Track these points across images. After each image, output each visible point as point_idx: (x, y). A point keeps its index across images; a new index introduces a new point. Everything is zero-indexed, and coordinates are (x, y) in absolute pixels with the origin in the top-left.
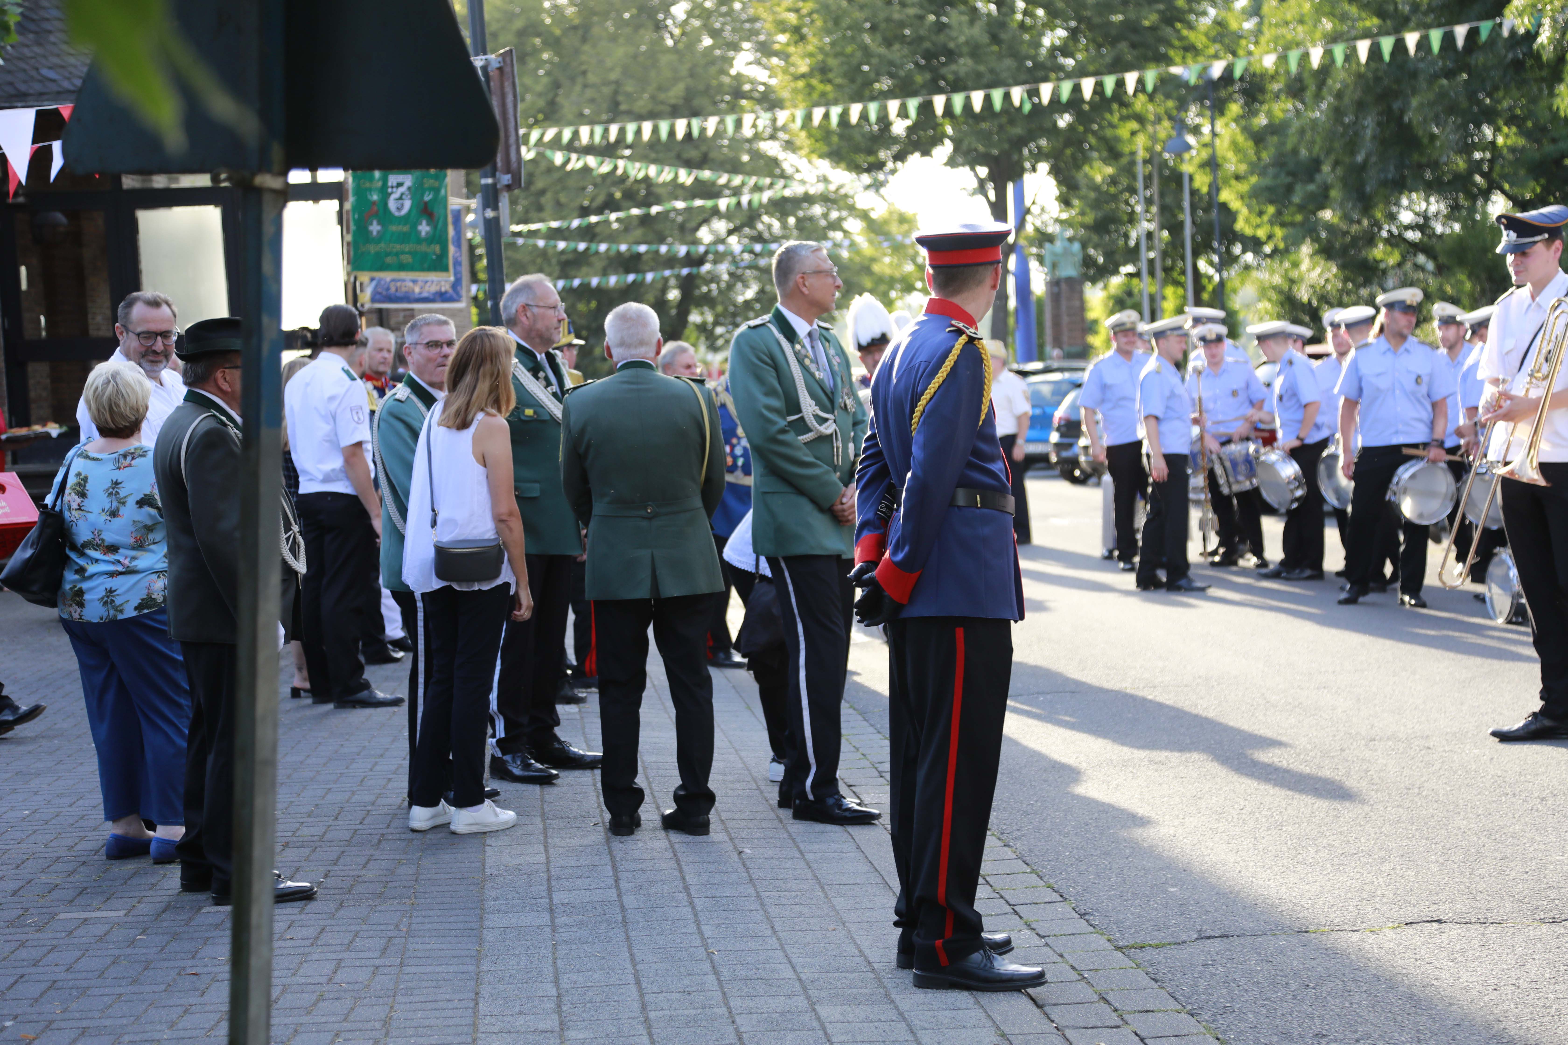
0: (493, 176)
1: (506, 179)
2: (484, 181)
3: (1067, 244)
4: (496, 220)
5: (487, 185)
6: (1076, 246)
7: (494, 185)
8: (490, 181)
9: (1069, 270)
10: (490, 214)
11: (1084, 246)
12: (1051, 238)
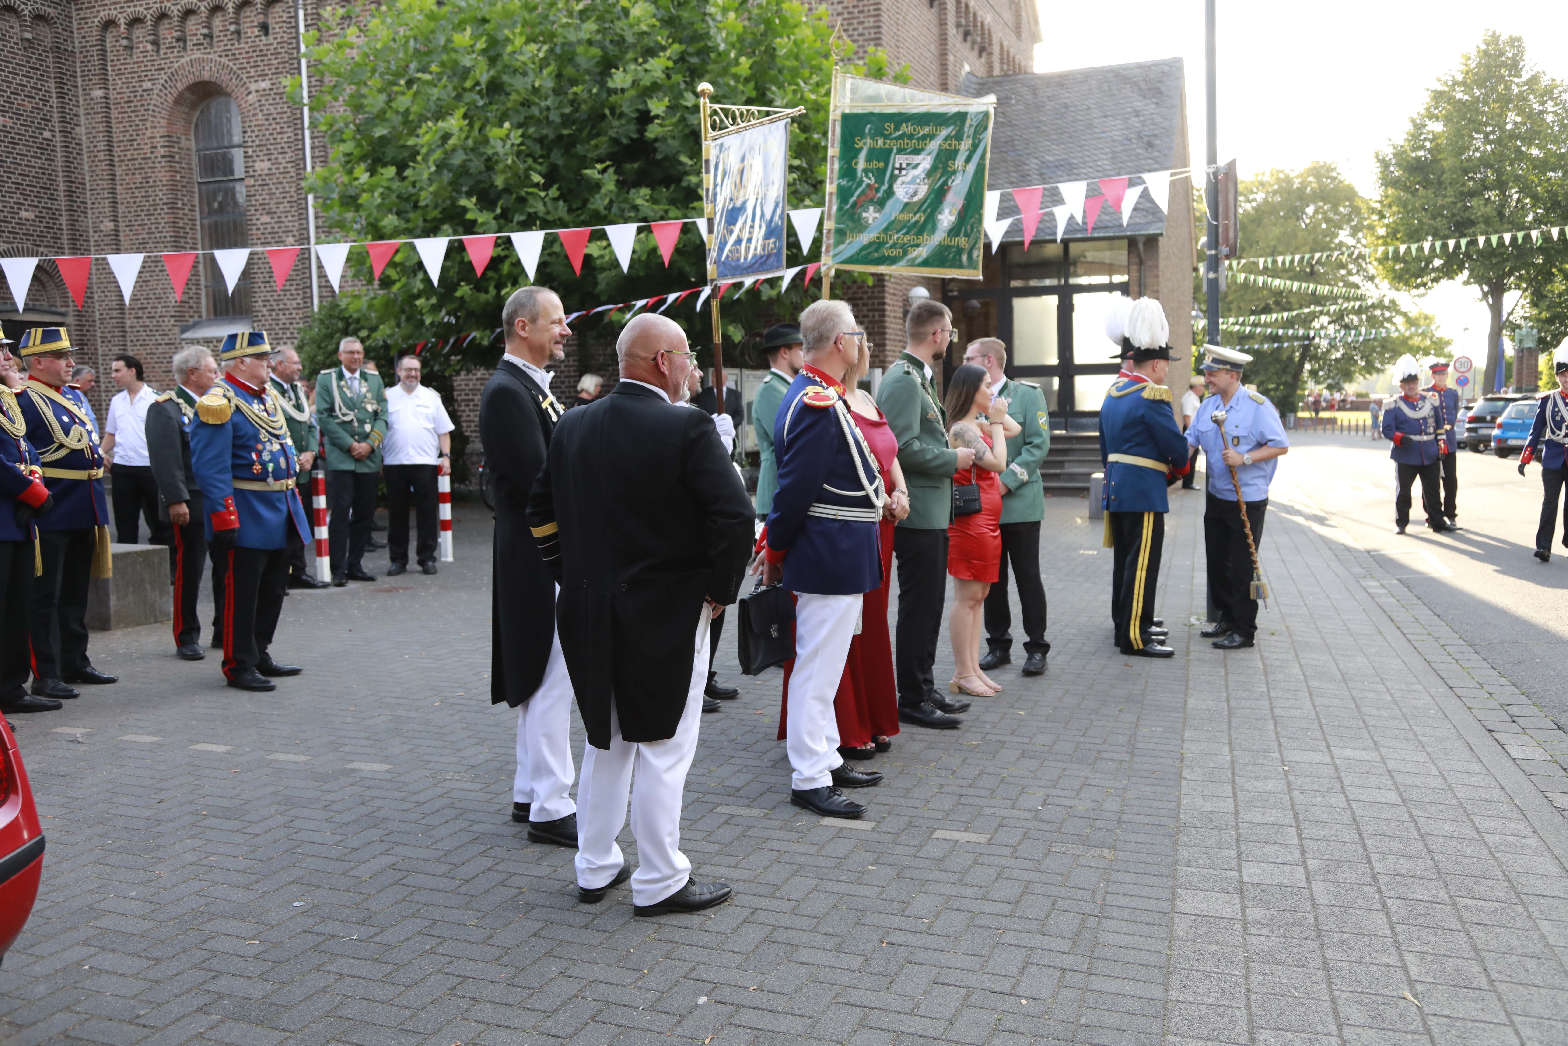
0: (1216, 248)
3: (1528, 330)
4: (1216, 280)
5: (1211, 256)
6: (1536, 331)
7: (1216, 256)
8: (1213, 252)
9: (1530, 345)
10: (1212, 275)
11: (1539, 331)
12: (1519, 327)
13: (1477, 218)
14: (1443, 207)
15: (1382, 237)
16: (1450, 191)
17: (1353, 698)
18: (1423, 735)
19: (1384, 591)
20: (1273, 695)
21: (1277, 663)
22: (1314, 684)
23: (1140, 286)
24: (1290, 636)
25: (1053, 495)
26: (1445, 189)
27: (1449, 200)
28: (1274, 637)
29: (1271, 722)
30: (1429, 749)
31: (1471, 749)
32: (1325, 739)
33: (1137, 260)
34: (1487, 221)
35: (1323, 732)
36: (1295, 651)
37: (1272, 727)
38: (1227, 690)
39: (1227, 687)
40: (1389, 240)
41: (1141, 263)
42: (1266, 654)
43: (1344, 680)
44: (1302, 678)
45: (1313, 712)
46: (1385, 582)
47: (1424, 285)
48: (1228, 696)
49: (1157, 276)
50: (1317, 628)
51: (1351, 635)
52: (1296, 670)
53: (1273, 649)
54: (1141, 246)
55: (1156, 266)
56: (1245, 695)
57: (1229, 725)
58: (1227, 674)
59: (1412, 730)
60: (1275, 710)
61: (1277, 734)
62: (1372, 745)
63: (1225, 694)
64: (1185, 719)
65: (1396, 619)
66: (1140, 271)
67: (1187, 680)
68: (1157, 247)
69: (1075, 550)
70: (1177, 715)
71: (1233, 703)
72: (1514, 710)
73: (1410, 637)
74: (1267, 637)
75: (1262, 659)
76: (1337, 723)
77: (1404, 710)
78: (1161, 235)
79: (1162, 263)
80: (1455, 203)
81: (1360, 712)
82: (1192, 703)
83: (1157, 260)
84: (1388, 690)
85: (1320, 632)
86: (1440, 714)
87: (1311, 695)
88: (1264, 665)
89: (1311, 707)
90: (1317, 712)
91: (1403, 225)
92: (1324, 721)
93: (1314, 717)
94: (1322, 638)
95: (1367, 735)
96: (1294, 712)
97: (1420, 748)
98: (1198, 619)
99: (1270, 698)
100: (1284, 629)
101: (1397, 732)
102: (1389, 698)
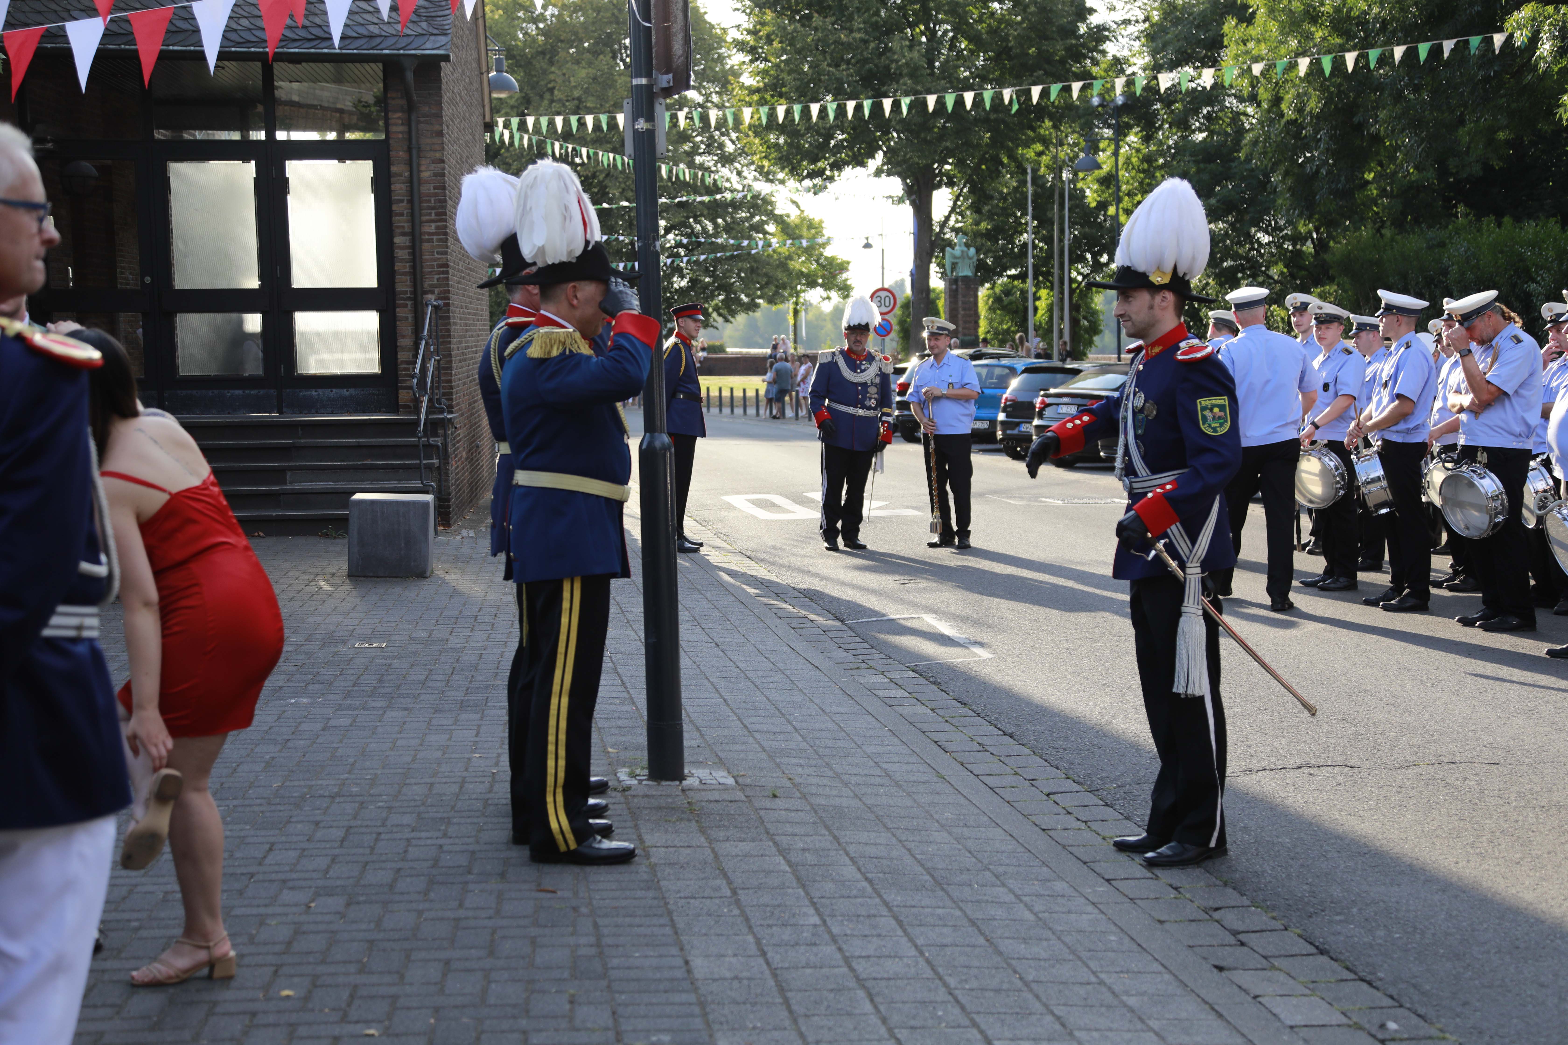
0: (649, 75)
1: (665, 80)
2: (636, 82)
3: (965, 249)
4: (650, 134)
5: (639, 87)
6: (972, 251)
7: (649, 87)
8: (644, 81)
9: (966, 271)
10: (642, 125)
11: (978, 251)
12: (950, 244)
13: (899, 67)
14: (848, 47)
15: (758, 90)
16: (858, 23)
17: (973, 923)
18: (1127, 993)
19: (900, 693)
20: (835, 930)
21: (810, 858)
22: (894, 897)
23: (409, 150)
24: (804, 797)
25: (268, 534)
26: (851, 18)
27: (858, 36)
28: (779, 803)
29: (861, 993)
30: (1154, 1024)
31: (1220, 1016)
32: (975, 1024)
33: (403, 102)
34: (914, 72)
35: (963, 1008)
36: (827, 828)
37: (868, 1007)
38: (750, 927)
39: (747, 920)
40: (768, 97)
41: (410, 108)
42: (784, 841)
43: (938, 883)
44: (865, 884)
45: (922, 963)
46: (895, 675)
47: (820, 173)
48: (758, 942)
49: (440, 134)
50: (838, 775)
51: (897, 784)
52: (850, 871)
53: (789, 829)
54: (410, 76)
55: (439, 116)
56: (787, 934)
57: (790, 1011)
58: (734, 892)
59: (1101, 982)
60: (854, 964)
61: (884, 1021)
62: (1057, 1026)
63: (750, 938)
64: (702, 1005)
65: (950, 747)
66: (409, 123)
67: (670, 913)
68: (438, 80)
69: (345, 642)
70: (684, 997)
71: (776, 958)
72: (1231, 919)
73: (989, 780)
74: (768, 803)
75: (783, 852)
76: (974, 984)
77: (1068, 939)
78: (446, 58)
79: (447, 111)
80: (865, 42)
81: (1001, 954)
82: (700, 966)
83: (439, 104)
84: (1017, 897)
85: (847, 785)
86: (1127, 940)
87: (900, 923)
88: (790, 863)
89: (913, 952)
90: (928, 961)
91: (789, 73)
92: (952, 982)
93: (929, 973)
94: (856, 796)
95: (1037, 1007)
96: (892, 967)
97: (1139, 1026)
98: (633, 775)
99: (834, 939)
100: (788, 784)
101: (1082, 991)
102: (1028, 915)
